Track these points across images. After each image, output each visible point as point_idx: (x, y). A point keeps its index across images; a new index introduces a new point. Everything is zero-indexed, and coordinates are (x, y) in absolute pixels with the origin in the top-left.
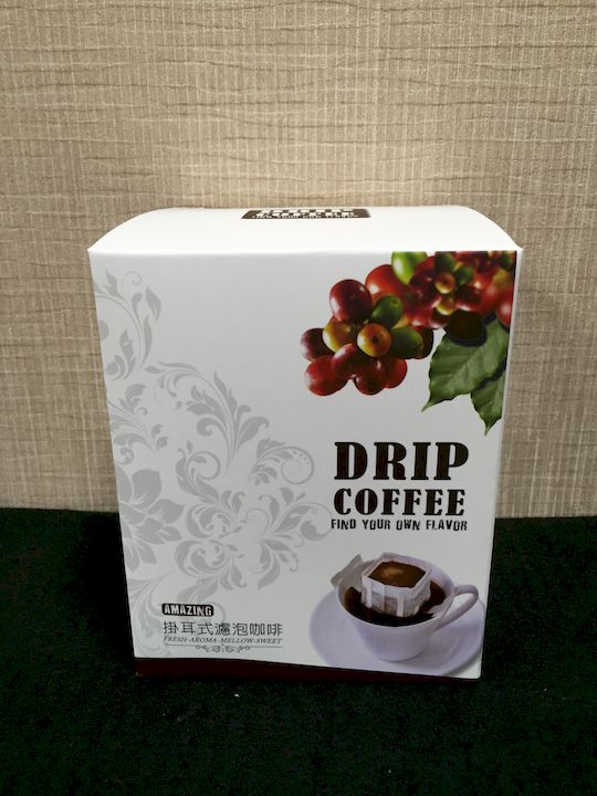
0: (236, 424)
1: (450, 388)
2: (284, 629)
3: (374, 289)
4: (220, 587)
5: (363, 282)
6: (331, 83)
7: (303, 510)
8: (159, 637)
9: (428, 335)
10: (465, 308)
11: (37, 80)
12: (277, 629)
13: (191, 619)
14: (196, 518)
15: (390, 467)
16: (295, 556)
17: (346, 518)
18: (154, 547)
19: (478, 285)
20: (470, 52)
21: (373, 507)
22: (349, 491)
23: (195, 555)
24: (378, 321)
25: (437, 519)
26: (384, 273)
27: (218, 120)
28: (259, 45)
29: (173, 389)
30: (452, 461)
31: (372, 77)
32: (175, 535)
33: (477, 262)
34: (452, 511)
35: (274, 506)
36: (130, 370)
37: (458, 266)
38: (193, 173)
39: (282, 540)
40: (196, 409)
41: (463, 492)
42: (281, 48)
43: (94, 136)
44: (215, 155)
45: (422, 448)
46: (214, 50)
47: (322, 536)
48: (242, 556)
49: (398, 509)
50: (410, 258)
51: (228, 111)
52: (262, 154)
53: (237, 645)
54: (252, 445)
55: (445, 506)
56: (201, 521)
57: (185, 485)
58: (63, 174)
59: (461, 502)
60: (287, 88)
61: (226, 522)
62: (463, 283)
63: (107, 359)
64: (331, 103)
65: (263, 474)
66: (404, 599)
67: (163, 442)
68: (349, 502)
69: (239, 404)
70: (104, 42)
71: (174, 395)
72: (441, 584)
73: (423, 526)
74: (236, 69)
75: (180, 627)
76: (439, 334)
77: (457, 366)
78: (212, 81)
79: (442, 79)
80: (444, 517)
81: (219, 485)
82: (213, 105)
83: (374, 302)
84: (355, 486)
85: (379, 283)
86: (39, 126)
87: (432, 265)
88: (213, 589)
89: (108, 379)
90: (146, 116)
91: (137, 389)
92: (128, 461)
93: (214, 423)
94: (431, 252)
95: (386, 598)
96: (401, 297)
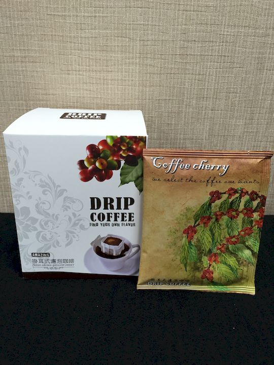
0: (56, 191)
1: (127, 180)
2: (75, 260)
3: (101, 147)
4: (52, 247)
5: (97, 145)
6: (122, 65)
7: (80, 220)
8: (31, 264)
9: (119, 163)
10: (131, 154)
11: (14, 60)
12: (72, 261)
13: (42, 258)
14: (43, 223)
15: (109, 206)
16: (78, 236)
17: (95, 223)
18: (28, 233)
19: (134, 147)
20: (170, 56)
21: (104, 219)
22: (95, 214)
23: (43, 235)
24: (103, 158)
25: (125, 223)
26: (104, 142)
27: (81, 76)
28: (96, 51)
29: (34, 180)
30: (129, 203)
31: (136, 63)
32: (35, 229)
33: (134, 139)
34: (130, 220)
35: (70, 219)
36: (18, 172)
37: (128, 140)
38: (71, 95)
39: (74, 230)
40: (42, 186)
41: (133, 214)
42: (104, 52)
43: (35, 80)
44: (80, 89)
45: (119, 199)
46: (79, 52)
47: (87, 229)
48: (59, 236)
49: (112, 219)
50: (112, 137)
51: (85, 74)
52: (97, 89)
53: (59, 267)
54: (62, 198)
55: (127, 218)
56: (45, 224)
57: (39, 212)
58: (23, 94)
59: (133, 217)
60: (106, 66)
61: (54, 224)
62: (129, 146)
63: (10, 169)
64: (122, 72)
65: (66, 208)
66: (115, 249)
67: (30, 197)
68: (95, 217)
69: (57, 184)
70: (39, 47)
71: (34, 181)
72: (127, 244)
73: (121, 225)
74: (88, 59)
75: (38, 261)
76: (123, 162)
77: (129, 173)
78: (79, 63)
79: (161, 65)
80: (127, 222)
81: (51, 212)
82: (79, 71)
83: (101, 152)
84: (98, 212)
85: (102, 146)
86: (15, 76)
87: (119, 140)
88: (49, 248)
89: (11, 176)
90: (55, 74)
91: (21, 180)
92: (18, 204)
93: (48, 191)
94: (119, 136)
95: (110, 249)
96: (110, 150)
